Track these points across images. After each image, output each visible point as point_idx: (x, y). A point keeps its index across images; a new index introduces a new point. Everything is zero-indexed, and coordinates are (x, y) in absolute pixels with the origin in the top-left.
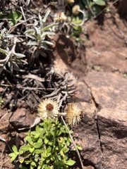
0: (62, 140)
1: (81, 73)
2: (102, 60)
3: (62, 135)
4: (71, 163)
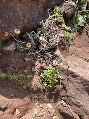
0: (55, 75)
3: (56, 73)
4: (57, 81)
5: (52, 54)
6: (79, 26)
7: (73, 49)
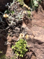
0: (24, 44)
1: (30, 27)
2: (37, 23)
4: (27, 50)
5: (20, 27)
6: (35, 7)
7: (34, 22)
